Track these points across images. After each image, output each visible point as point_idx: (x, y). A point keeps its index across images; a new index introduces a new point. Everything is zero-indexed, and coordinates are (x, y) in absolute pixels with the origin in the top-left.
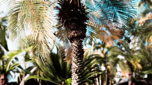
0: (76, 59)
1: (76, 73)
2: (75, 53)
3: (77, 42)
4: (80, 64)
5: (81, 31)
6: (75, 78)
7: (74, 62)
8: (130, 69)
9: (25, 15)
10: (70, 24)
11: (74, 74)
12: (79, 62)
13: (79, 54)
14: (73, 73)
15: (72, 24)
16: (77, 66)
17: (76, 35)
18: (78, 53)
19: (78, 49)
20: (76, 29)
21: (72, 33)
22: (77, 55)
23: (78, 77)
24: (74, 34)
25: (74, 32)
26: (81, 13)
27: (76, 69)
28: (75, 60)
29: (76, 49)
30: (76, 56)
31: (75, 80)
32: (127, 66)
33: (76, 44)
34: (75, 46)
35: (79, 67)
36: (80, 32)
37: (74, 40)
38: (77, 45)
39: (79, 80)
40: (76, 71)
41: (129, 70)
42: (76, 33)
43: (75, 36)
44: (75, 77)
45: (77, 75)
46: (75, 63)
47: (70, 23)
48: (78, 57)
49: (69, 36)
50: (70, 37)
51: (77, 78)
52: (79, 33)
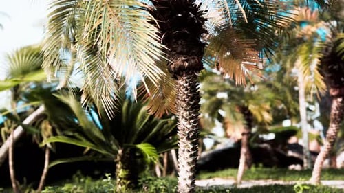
0: (188, 113)
1: (188, 139)
2: (184, 101)
3: (188, 79)
4: (194, 122)
5: (196, 57)
6: (186, 149)
7: (183, 117)
8: (245, 122)
9: (99, 27)
10: (175, 42)
11: (185, 140)
12: (192, 118)
13: (191, 103)
14: (182, 138)
15: (180, 42)
16: (189, 126)
17: (186, 64)
18: (191, 101)
19: (191, 93)
20: (186, 53)
21: (179, 61)
22: (188, 104)
23: (191, 147)
24: (182, 63)
25: (183, 59)
26: (196, 22)
27: (187, 132)
28: (185, 113)
29: (186, 92)
30: (186, 107)
31: (185, 153)
32: (240, 116)
33: (186, 82)
34: (184, 87)
35: (193, 128)
36: (194, 59)
37: (181, 73)
38: (187, 84)
39: (193, 152)
40: (188, 134)
41: (244, 124)
42: (187, 61)
43: (183, 66)
44: (185, 146)
45: (189, 142)
46: (186, 119)
47: (174, 40)
48: (191, 109)
49: (172, 66)
50: (174, 68)
51: (190, 149)
52: (192, 62)
